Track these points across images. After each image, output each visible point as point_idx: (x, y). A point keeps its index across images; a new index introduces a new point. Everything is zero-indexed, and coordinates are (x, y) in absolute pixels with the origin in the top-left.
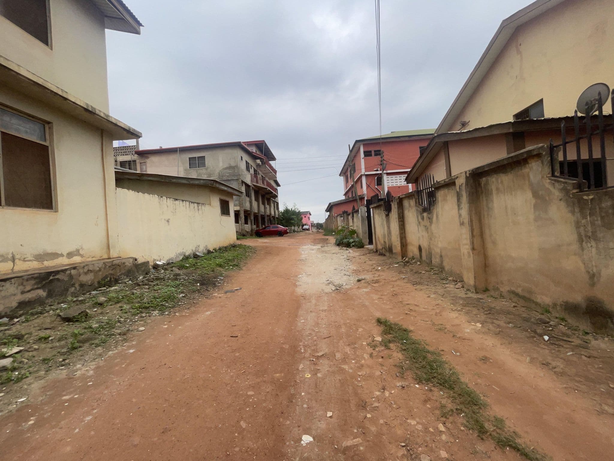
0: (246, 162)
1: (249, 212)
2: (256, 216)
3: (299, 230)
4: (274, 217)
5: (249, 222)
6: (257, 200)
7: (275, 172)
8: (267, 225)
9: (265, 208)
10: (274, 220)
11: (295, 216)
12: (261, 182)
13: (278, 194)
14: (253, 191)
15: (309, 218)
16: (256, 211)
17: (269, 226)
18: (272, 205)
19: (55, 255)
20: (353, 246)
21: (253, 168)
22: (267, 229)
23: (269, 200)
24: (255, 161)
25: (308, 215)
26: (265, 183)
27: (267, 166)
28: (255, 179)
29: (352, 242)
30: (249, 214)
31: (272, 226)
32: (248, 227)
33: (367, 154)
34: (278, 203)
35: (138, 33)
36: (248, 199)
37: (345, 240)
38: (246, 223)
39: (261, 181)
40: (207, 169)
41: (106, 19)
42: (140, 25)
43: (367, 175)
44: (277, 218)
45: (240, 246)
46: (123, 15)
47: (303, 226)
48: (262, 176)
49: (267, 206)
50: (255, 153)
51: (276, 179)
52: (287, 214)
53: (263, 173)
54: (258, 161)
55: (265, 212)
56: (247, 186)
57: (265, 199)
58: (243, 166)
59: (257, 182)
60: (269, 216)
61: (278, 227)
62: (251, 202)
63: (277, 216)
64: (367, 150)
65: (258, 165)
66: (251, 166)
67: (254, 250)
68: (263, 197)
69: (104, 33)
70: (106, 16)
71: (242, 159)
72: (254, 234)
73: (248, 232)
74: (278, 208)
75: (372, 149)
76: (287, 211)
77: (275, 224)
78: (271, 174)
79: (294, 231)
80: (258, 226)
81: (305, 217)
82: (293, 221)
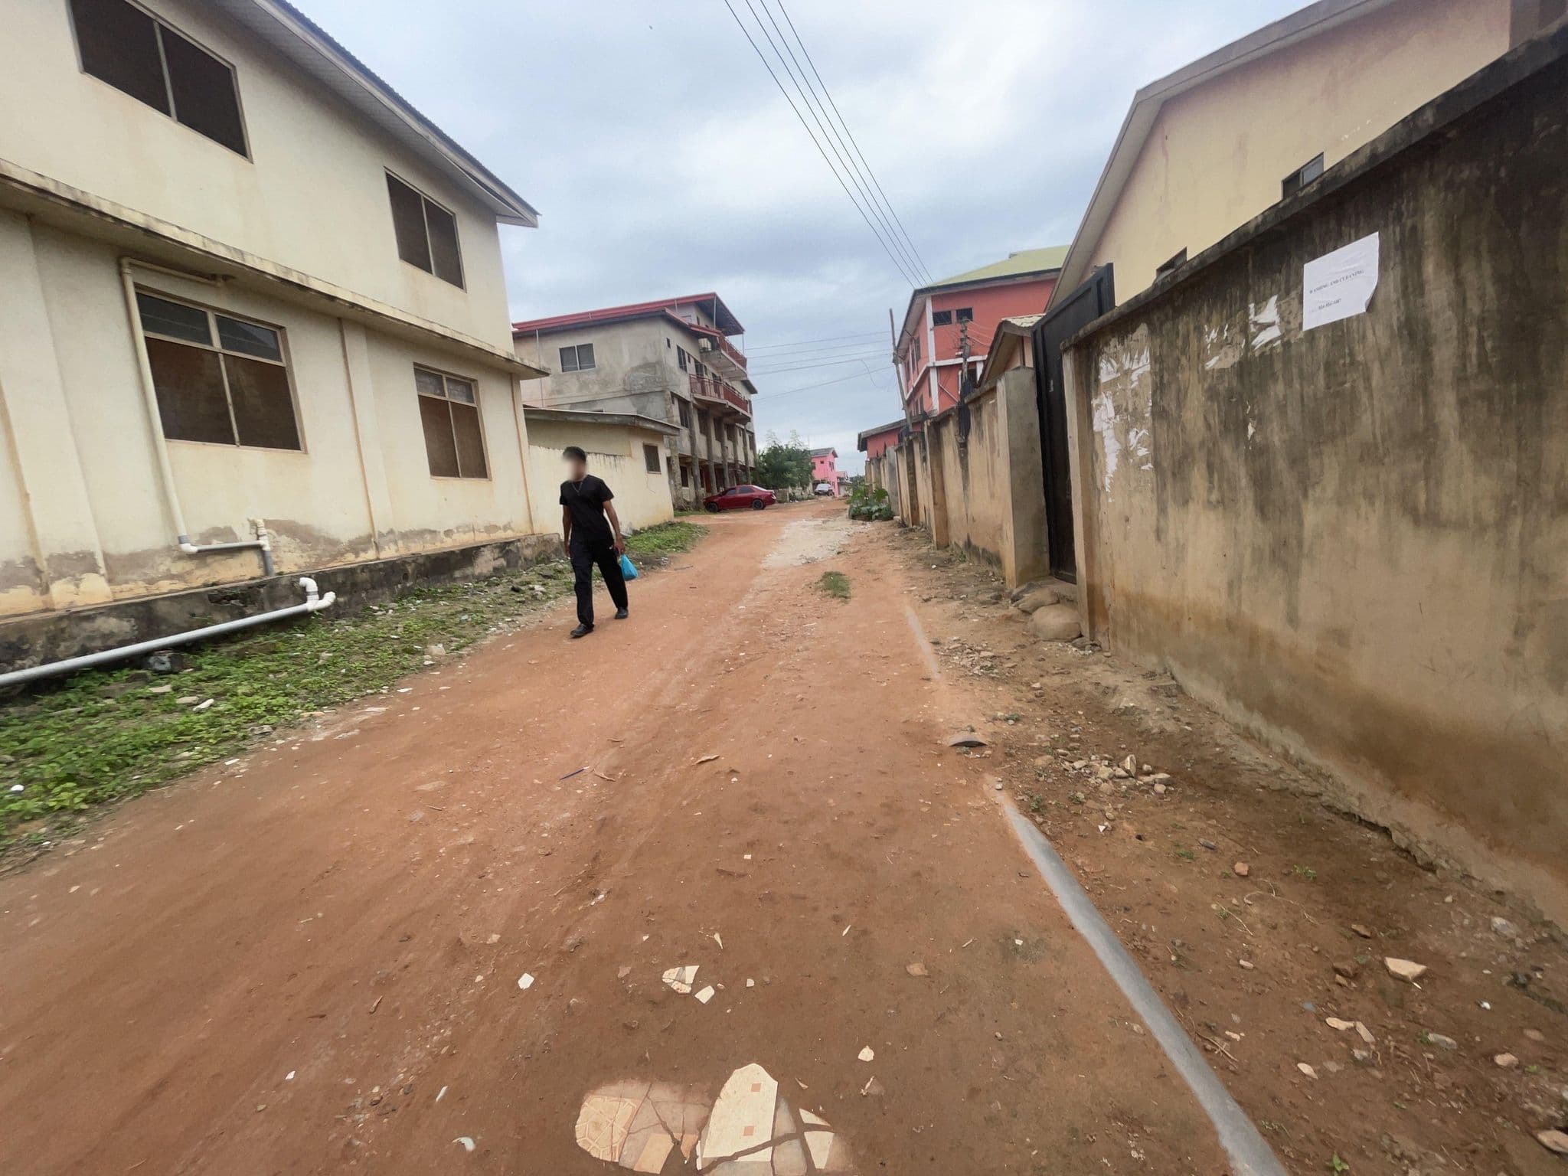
0: (678, 348)
1: (690, 460)
2: (704, 468)
3: (805, 495)
4: (744, 468)
5: (691, 482)
6: (704, 430)
7: (743, 361)
8: (729, 487)
9: (723, 448)
10: (746, 474)
11: (794, 463)
12: (713, 390)
13: (751, 413)
14: (696, 412)
15: (831, 465)
16: (705, 457)
17: (734, 489)
18: (740, 439)
19: (495, 528)
20: (877, 518)
21: (692, 360)
22: (730, 495)
23: (731, 429)
24: (698, 343)
25: (830, 457)
26: (722, 391)
27: (723, 352)
28: (699, 385)
29: (876, 511)
30: (690, 464)
31: (739, 488)
32: (689, 493)
33: (941, 319)
34: (753, 434)
35: (534, 226)
36: (685, 431)
37: (864, 509)
38: (685, 483)
39: (712, 387)
40: (598, 372)
41: (497, 217)
42: (535, 213)
43: (939, 369)
44: (752, 469)
45: (681, 524)
46: (517, 211)
47: (816, 484)
48: (714, 375)
49: (729, 444)
50: (695, 327)
51: (745, 379)
52: (775, 459)
53: (717, 368)
54: (705, 343)
55: (724, 457)
56: (683, 402)
57: (723, 425)
58: (672, 359)
59: (704, 392)
60: (733, 465)
61: (752, 490)
62: (692, 438)
63: (751, 464)
64: (941, 309)
65: (703, 351)
66: (689, 354)
67: (706, 531)
68: (718, 422)
69: (495, 229)
70: (500, 215)
71: (669, 346)
72: (703, 507)
73: (688, 503)
74: (753, 447)
75: (953, 306)
76: (775, 452)
77: (747, 483)
78: (733, 369)
79: (793, 498)
80: (709, 490)
81: (822, 462)
82: (790, 475)
